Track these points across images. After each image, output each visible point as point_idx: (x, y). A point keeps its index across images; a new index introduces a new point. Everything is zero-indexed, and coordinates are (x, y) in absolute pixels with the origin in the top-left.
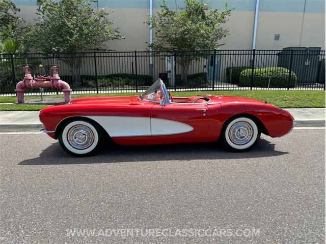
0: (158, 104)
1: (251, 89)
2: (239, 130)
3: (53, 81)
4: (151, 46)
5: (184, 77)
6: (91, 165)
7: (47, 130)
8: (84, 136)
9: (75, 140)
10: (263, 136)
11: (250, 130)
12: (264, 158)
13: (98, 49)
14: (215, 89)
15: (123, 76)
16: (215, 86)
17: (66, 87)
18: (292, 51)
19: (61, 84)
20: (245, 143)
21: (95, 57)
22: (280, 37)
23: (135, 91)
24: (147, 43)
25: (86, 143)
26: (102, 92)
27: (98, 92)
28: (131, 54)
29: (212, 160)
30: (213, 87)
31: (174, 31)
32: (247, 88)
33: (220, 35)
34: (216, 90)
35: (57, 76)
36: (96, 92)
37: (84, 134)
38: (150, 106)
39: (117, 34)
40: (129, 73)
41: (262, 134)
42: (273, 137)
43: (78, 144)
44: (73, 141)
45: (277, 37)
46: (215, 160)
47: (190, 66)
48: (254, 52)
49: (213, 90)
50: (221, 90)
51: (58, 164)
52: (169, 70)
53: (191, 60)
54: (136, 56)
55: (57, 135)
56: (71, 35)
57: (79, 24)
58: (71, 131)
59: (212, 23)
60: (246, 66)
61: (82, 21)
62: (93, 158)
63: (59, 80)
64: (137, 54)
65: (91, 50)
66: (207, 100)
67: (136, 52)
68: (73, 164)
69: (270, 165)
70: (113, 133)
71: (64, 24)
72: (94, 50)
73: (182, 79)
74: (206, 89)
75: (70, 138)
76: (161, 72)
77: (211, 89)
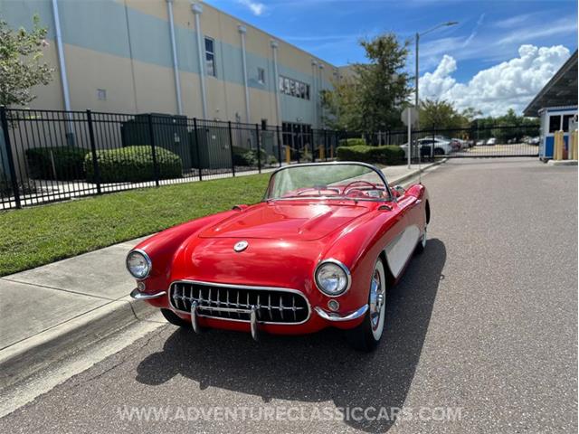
1: (157, 183)
14: (102, 190)
22: (107, 94)
30: (99, 188)
45: (102, 95)
77: (96, 191)
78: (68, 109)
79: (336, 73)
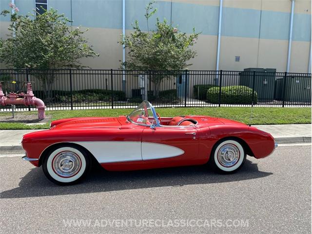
0: (148, 127)
1: (219, 106)
2: (227, 153)
3: (26, 98)
4: (125, 64)
5: (156, 93)
6: (79, 195)
7: (30, 158)
8: (71, 163)
9: (61, 168)
10: (248, 157)
11: (236, 152)
12: (253, 180)
13: (71, 66)
14: (187, 105)
15: (97, 91)
16: (187, 103)
17: (41, 105)
18: (254, 72)
19: (36, 101)
20: (232, 165)
21: (70, 74)
22: (240, 59)
23: (111, 107)
24: (120, 61)
25: (73, 170)
26: (77, 108)
27: (72, 108)
28: (107, 72)
29: (205, 185)
30: (185, 104)
31: (147, 51)
32: (216, 105)
33: (188, 56)
34: (188, 107)
35: (31, 93)
36: (70, 108)
37: (70, 161)
38: (140, 130)
39: (91, 51)
40: (102, 88)
41: (247, 155)
42: (257, 158)
43: (63, 172)
44: (59, 168)
45: (238, 59)
46: (207, 185)
47: (161, 83)
48: (221, 73)
49: (185, 106)
50: (193, 107)
51: (42, 196)
52: (141, 87)
53: (163, 77)
54: (112, 74)
55: (41, 163)
56: (46, 52)
57: (54, 42)
58: (57, 158)
59: (181, 45)
60: (212, 84)
61: (57, 38)
62: (79, 186)
63: (34, 97)
64: (113, 72)
65: (64, 66)
66: (195, 123)
67: (112, 70)
68: (58, 194)
69: (261, 188)
70: (102, 159)
71: (38, 41)
72: (68, 66)
73: (154, 94)
74: (179, 106)
75: (55, 165)
76: (134, 88)
77: (184, 106)
78: (217, 70)
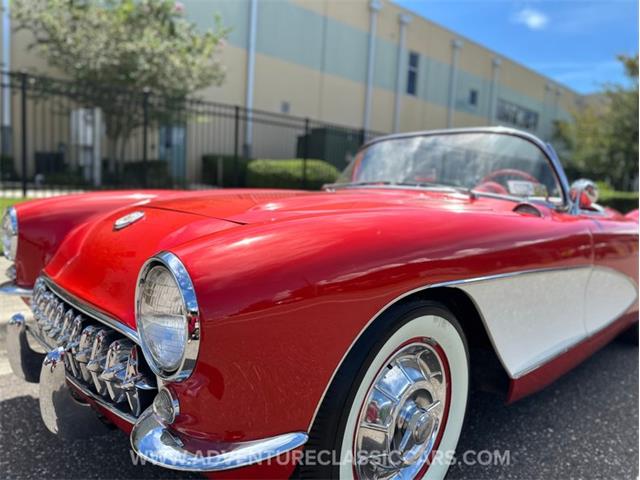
22: (291, 108)
45: (286, 107)
79: (581, 101)
